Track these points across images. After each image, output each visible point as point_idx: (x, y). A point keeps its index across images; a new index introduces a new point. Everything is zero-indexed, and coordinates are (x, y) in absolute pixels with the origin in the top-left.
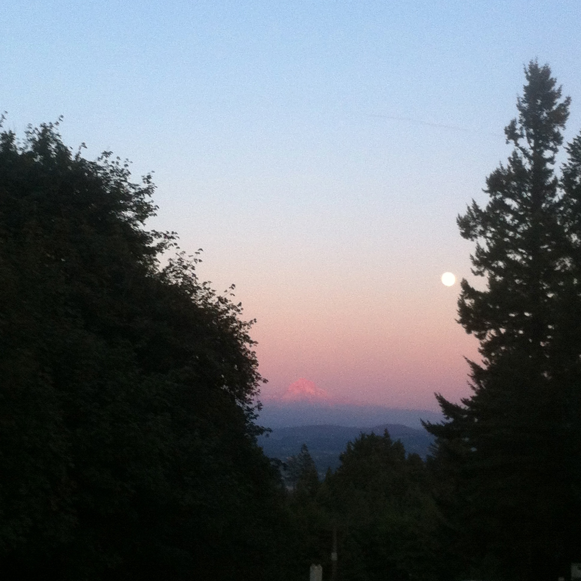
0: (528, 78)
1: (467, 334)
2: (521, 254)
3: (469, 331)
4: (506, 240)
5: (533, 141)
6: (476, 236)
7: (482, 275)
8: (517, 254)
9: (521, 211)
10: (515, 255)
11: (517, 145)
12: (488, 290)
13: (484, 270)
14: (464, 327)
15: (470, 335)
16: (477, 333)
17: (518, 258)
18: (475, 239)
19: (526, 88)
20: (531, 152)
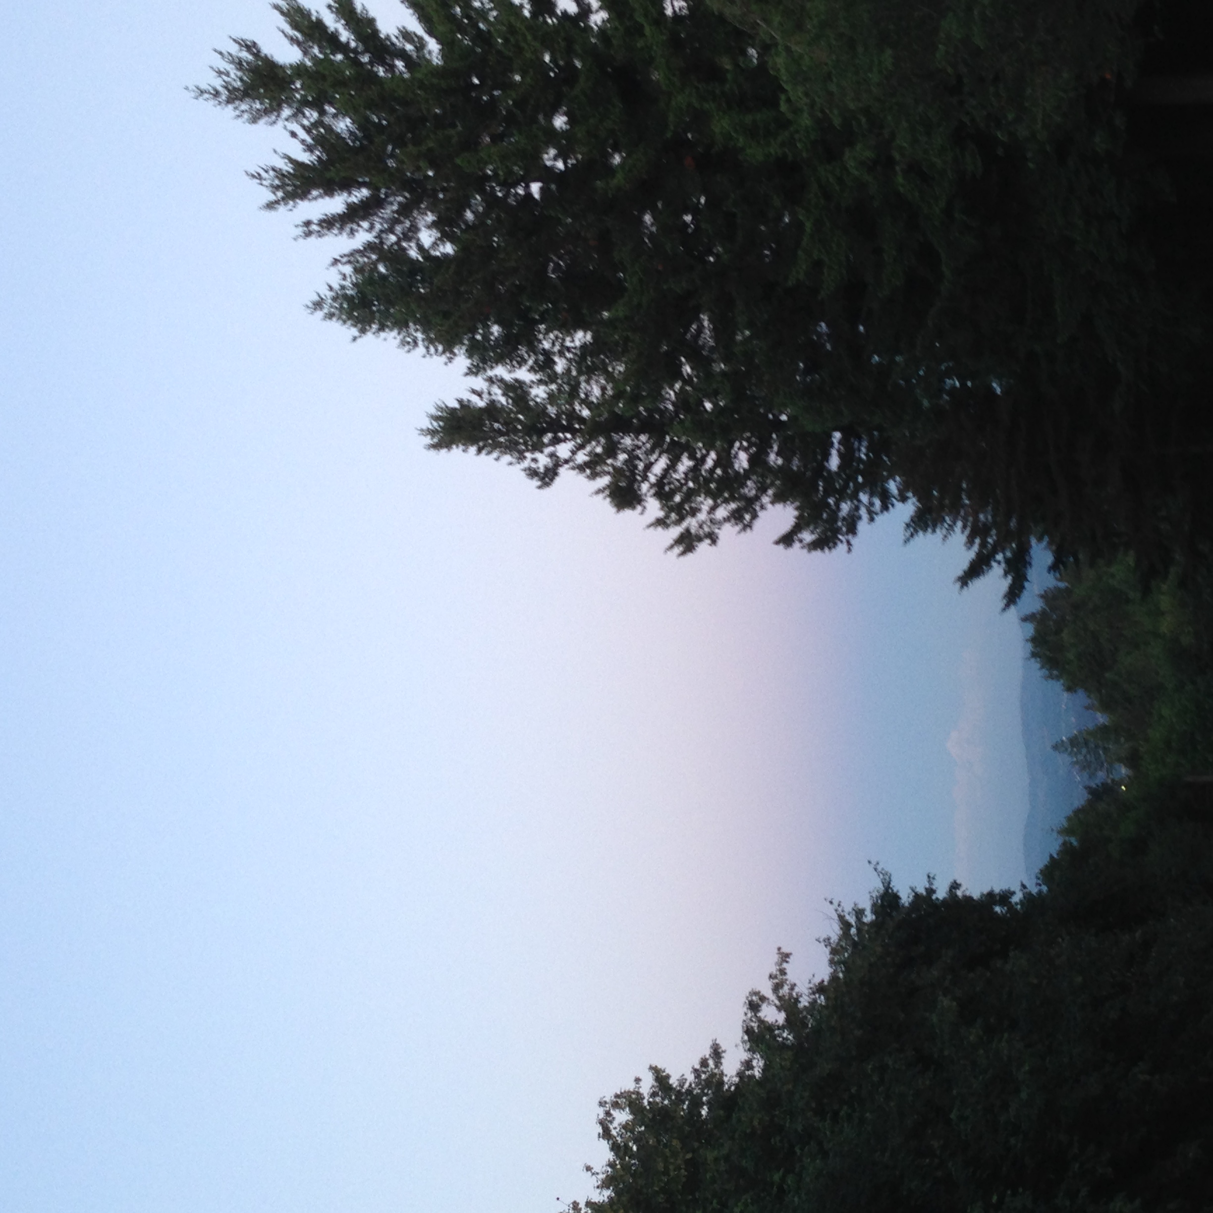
4: (718, 471)
5: (563, 435)
11: (566, 462)
16: (864, 520)
20: (580, 437)
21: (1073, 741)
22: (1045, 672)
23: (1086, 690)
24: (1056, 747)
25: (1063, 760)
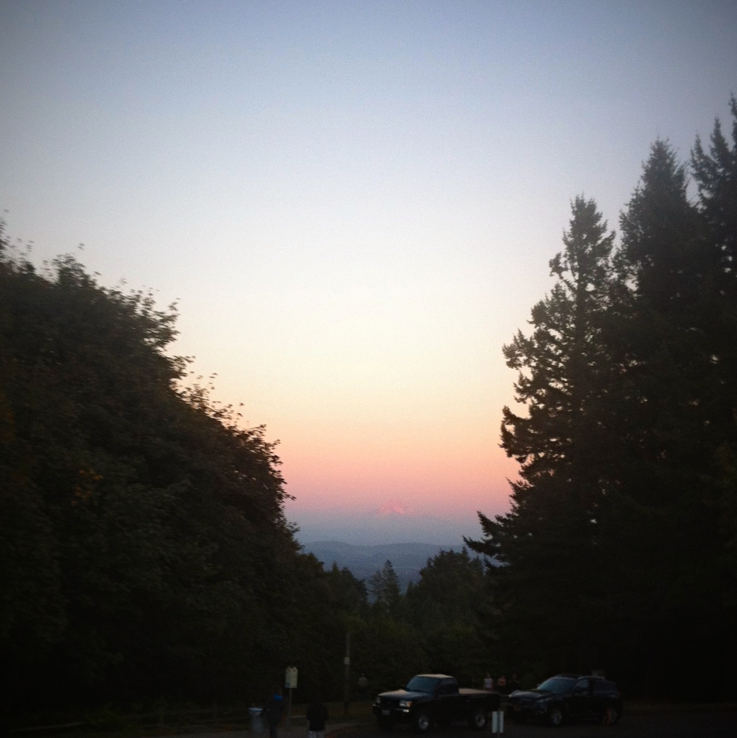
0: (574, 213)
1: (508, 458)
2: (563, 382)
3: (510, 455)
4: (549, 369)
5: (577, 274)
6: (520, 365)
7: (525, 403)
8: (559, 382)
9: (565, 342)
10: (558, 383)
11: (561, 278)
12: (529, 417)
13: (526, 398)
14: (507, 451)
15: (511, 458)
16: (518, 457)
17: (560, 386)
18: (520, 368)
19: (572, 222)
20: (576, 285)
21: (391, 572)
22: (433, 558)
23: (422, 581)
24: (389, 563)
25: (381, 566)
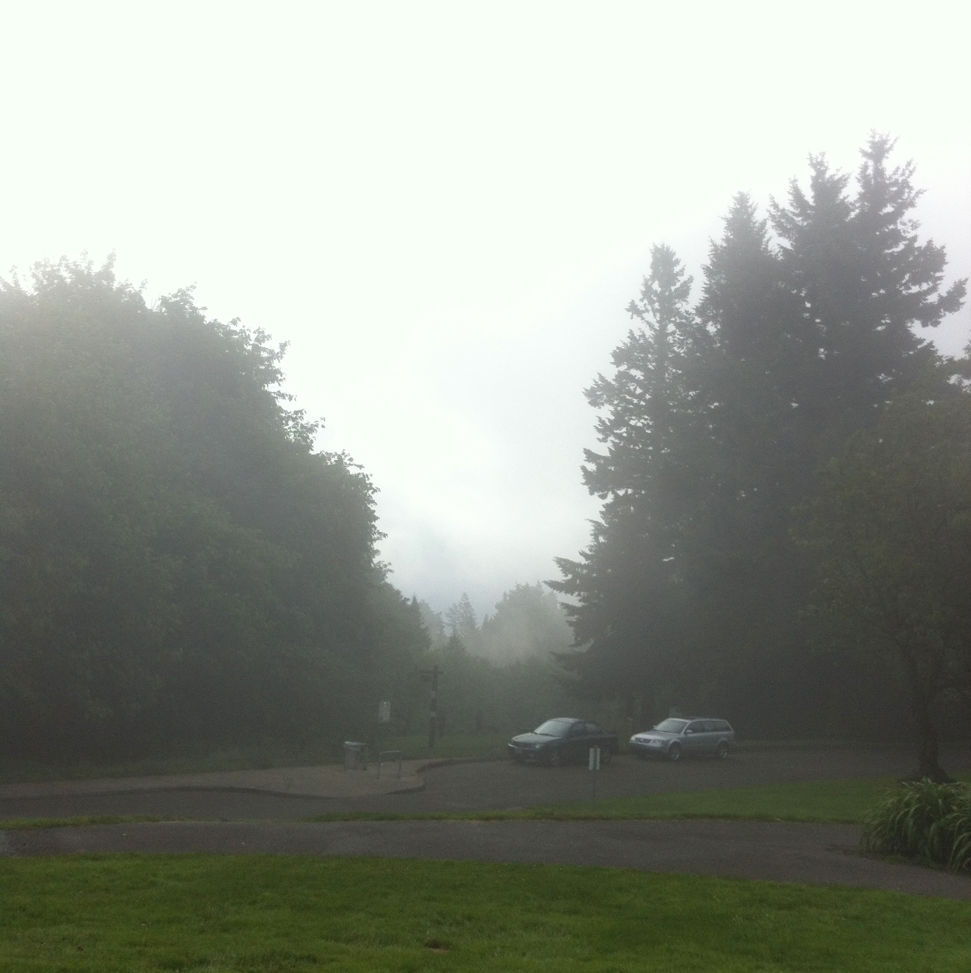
1: (590, 496)
3: (592, 493)
4: (631, 407)
5: (658, 315)
6: (603, 404)
7: (605, 442)
9: (645, 381)
11: (643, 319)
12: (609, 456)
13: (606, 438)
14: (589, 488)
15: (593, 496)
16: (599, 494)
18: (602, 407)
19: (652, 266)
20: (657, 325)
21: (467, 605)
22: (508, 592)
23: (497, 615)
24: (465, 596)
